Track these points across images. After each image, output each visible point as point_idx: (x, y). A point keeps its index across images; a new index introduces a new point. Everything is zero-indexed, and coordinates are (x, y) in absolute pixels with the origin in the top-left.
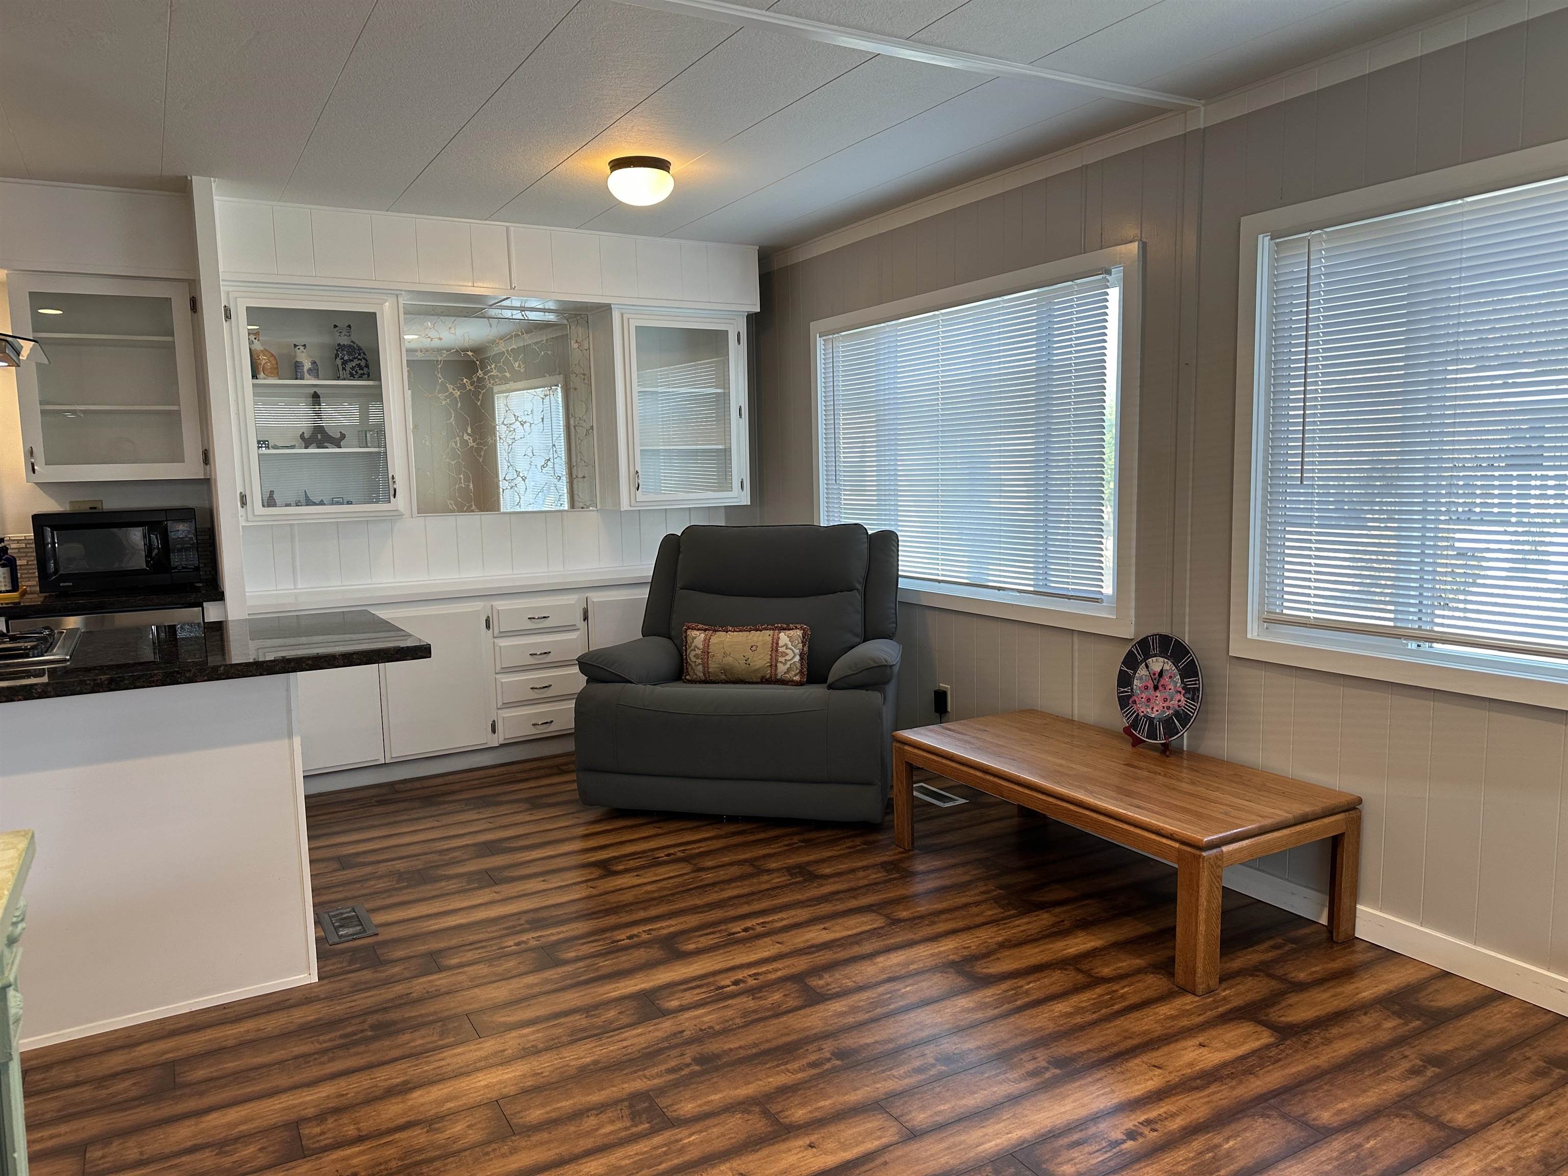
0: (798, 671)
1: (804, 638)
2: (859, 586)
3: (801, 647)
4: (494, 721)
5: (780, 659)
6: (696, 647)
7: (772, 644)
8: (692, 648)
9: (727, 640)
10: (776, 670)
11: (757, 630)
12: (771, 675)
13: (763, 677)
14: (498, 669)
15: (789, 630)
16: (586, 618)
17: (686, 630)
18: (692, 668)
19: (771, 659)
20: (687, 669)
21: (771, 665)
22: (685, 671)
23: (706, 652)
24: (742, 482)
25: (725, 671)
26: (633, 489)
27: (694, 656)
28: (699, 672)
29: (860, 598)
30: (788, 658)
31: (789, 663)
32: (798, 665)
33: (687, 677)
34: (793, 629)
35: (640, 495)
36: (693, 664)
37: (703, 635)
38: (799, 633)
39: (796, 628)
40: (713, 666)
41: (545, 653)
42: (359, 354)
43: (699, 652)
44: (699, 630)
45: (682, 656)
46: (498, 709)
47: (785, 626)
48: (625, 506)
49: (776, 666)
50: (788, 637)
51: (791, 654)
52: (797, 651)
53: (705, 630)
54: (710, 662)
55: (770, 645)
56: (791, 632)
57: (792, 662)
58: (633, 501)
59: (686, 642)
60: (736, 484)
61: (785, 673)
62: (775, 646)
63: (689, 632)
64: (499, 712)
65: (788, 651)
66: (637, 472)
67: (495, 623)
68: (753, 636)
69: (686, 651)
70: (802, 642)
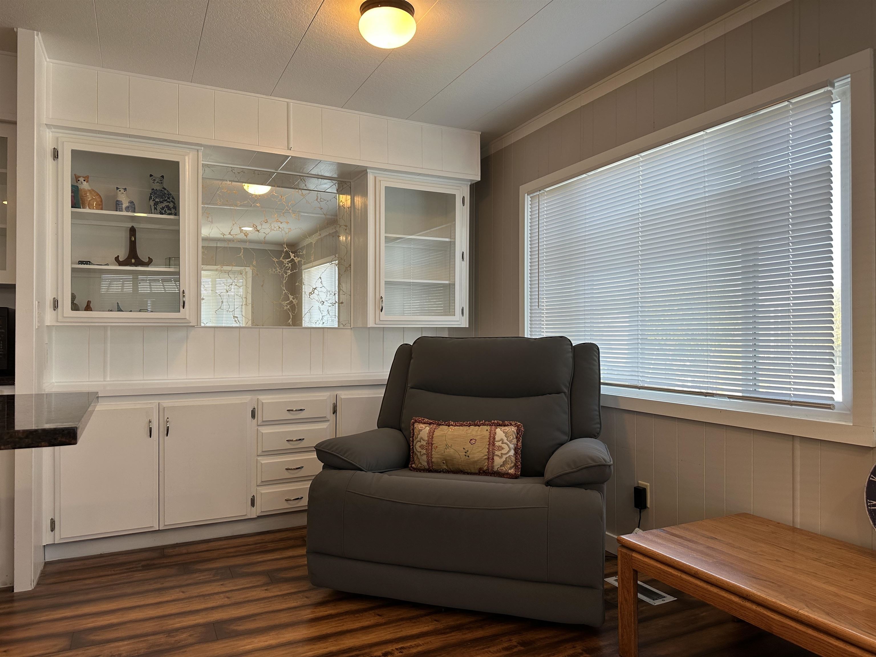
0: (513, 464)
1: (518, 434)
2: (566, 390)
3: (516, 442)
4: (254, 496)
5: (497, 453)
6: (421, 438)
7: (490, 439)
8: (418, 439)
9: (449, 433)
10: (493, 462)
11: (475, 425)
12: (488, 467)
13: (480, 469)
14: (260, 452)
15: (505, 426)
16: (335, 412)
17: (414, 423)
18: (418, 458)
19: (488, 452)
20: (413, 458)
21: (489, 458)
22: (412, 459)
23: (430, 443)
24: (462, 310)
25: (446, 461)
26: (378, 311)
27: (420, 447)
28: (423, 461)
29: (566, 400)
30: (503, 452)
31: (504, 457)
32: (513, 459)
33: (413, 465)
34: (508, 425)
35: (383, 316)
36: (419, 454)
37: (428, 428)
38: (514, 429)
39: (511, 425)
40: (436, 456)
41: (300, 440)
42: (169, 198)
43: (424, 443)
44: (425, 423)
45: (410, 446)
46: (257, 486)
47: (501, 422)
48: (371, 324)
49: (493, 459)
50: (504, 432)
51: (506, 449)
52: (512, 446)
53: (430, 424)
54: (433, 453)
55: (488, 440)
56: (506, 428)
57: (507, 456)
58: (377, 321)
59: (413, 434)
60: (458, 311)
61: (501, 466)
62: (492, 441)
63: (416, 425)
64: (259, 488)
65: (504, 446)
66: (382, 298)
67: (259, 414)
68: (473, 430)
69: (413, 442)
70: (517, 438)
